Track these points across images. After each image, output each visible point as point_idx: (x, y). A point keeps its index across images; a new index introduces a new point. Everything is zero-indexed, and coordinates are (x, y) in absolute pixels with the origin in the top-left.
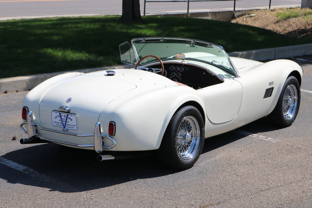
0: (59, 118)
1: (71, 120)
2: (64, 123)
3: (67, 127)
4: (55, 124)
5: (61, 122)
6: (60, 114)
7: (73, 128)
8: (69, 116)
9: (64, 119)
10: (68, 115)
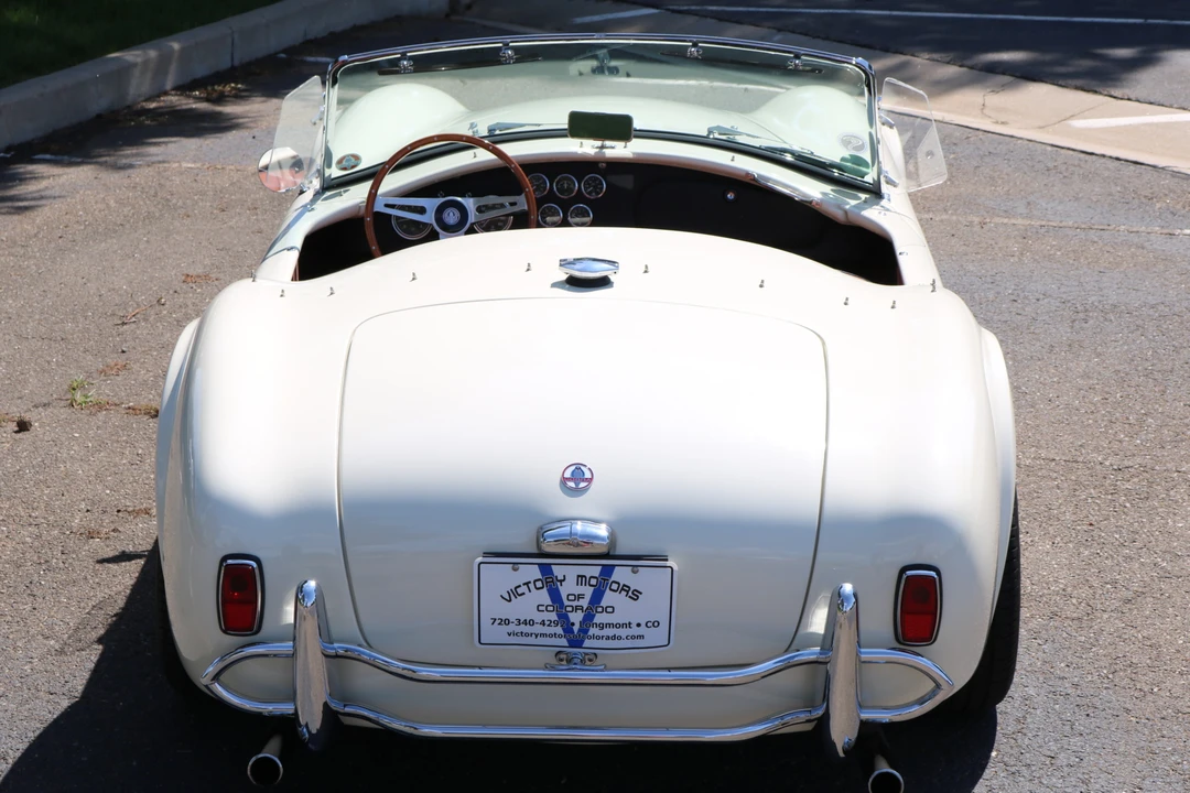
0: (544, 597)
1: (635, 595)
2: (576, 618)
3: (598, 638)
4: (493, 633)
5: (553, 616)
6: (546, 569)
7: (642, 637)
8: (621, 574)
9: (580, 597)
10: (607, 571)
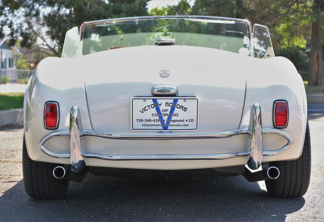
0: (154, 111)
1: (185, 109)
2: (165, 118)
3: (173, 125)
4: (137, 125)
5: (158, 118)
6: (155, 101)
7: (187, 125)
8: (180, 102)
9: (167, 110)
10: (176, 101)
